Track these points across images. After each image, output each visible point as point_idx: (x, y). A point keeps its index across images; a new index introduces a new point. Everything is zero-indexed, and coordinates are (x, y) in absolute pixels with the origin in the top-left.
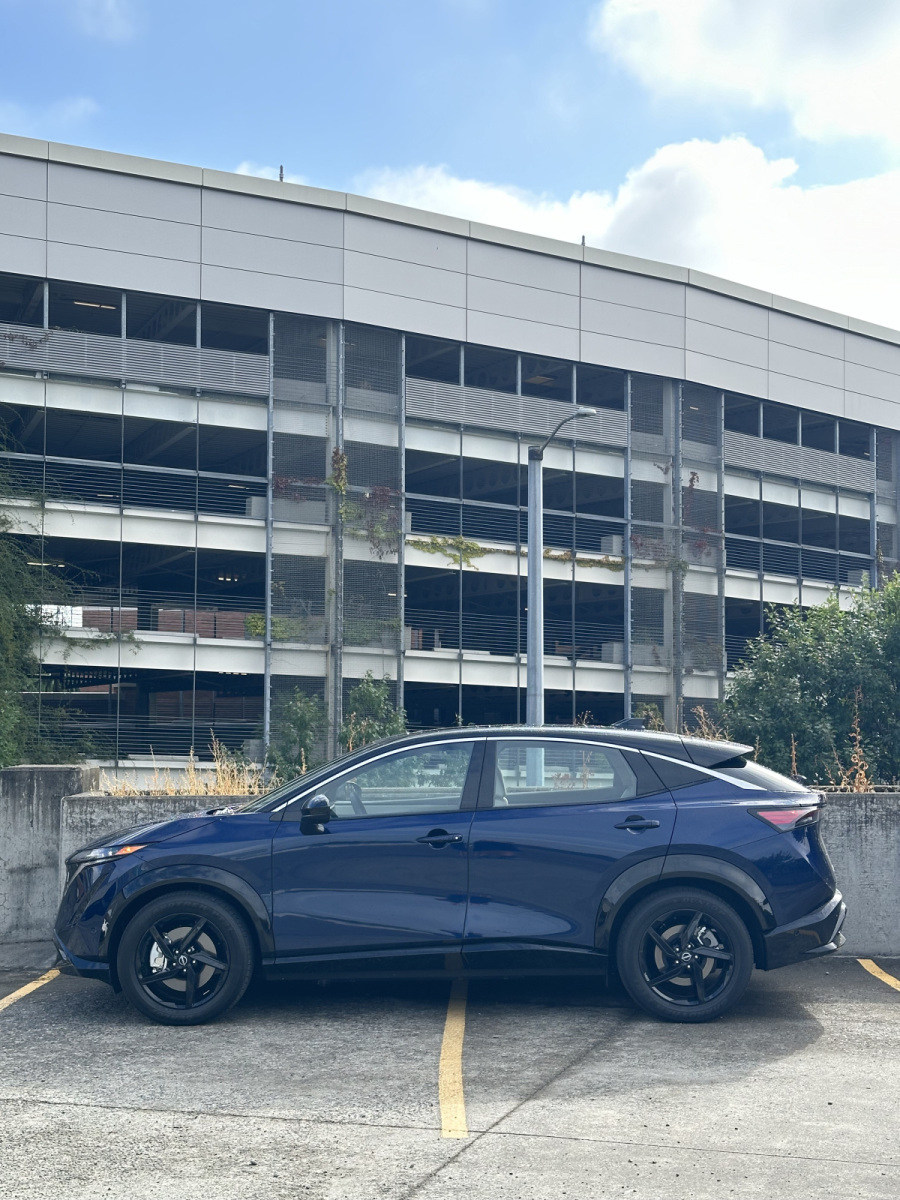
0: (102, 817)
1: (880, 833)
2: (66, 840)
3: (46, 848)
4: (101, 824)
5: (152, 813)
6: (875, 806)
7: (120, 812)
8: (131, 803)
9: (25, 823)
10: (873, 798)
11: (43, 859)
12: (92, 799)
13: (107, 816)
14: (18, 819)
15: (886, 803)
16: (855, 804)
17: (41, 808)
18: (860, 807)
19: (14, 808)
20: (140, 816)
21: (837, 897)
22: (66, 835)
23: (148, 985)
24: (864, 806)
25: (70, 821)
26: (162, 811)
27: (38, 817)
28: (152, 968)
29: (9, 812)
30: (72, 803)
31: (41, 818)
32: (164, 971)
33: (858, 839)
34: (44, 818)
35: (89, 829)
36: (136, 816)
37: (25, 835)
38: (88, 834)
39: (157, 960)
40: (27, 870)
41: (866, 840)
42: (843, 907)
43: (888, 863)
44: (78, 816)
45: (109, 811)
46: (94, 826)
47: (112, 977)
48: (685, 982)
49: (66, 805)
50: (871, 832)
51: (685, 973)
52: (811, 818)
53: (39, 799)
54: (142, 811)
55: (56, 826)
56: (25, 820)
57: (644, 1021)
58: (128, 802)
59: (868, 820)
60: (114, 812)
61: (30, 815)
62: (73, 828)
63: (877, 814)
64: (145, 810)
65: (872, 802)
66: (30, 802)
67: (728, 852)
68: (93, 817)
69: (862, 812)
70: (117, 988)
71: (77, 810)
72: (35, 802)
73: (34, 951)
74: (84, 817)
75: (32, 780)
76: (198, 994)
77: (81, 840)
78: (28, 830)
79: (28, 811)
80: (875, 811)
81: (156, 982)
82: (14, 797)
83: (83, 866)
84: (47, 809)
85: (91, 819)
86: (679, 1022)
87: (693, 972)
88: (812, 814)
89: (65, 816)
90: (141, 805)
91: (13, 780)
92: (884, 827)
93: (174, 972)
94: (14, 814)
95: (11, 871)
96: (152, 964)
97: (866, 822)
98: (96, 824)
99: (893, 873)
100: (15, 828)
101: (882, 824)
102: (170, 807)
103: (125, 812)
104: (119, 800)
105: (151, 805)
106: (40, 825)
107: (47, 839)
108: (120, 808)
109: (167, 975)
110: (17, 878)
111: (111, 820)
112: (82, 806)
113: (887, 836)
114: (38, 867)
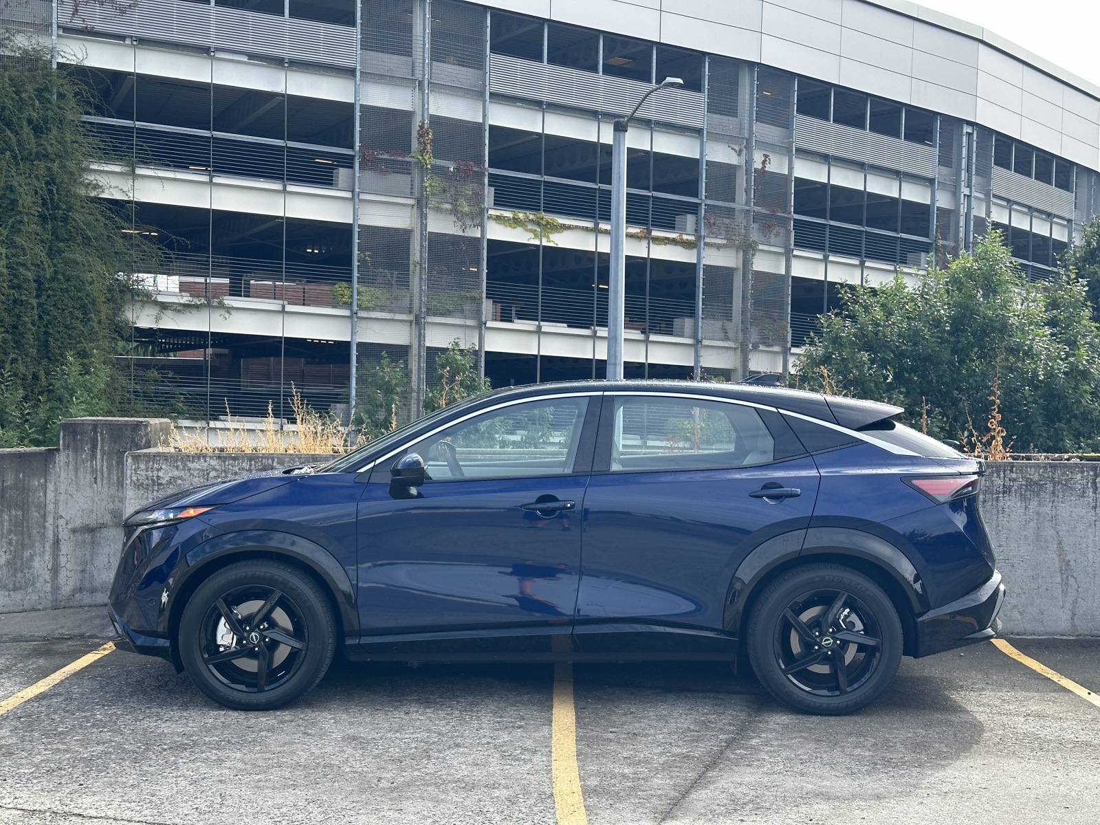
0: (170, 475)
1: (1019, 504)
2: (130, 499)
3: (111, 506)
4: (169, 483)
5: (225, 471)
6: (1014, 476)
7: (189, 469)
8: (202, 460)
9: (88, 480)
10: (1012, 467)
11: (108, 518)
12: (159, 455)
13: (176, 473)
14: (81, 475)
15: (1026, 471)
16: (993, 473)
17: (105, 463)
18: (998, 476)
19: (76, 463)
20: (213, 474)
21: (997, 577)
22: (130, 493)
23: (216, 666)
24: (1002, 475)
25: (134, 478)
26: (237, 469)
27: (102, 474)
28: (219, 646)
29: (71, 467)
30: (136, 458)
31: (105, 474)
32: (233, 649)
33: (995, 511)
34: (110, 472)
35: (156, 488)
36: (208, 474)
37: (88, 492)
38: (155, 493)
39: (225, 636)
40: (91, 530)
41: (1003, 512)
42: (1002, 587)
43: (1026, 536)
44: (143, 473)
45: (177, 467)
46: (161, 484)
47: (173, 655)
48: (823, 669)
49: (130, 460)
50: (1009, 503)
51: (826, 660)
52: (970, 489)
53: (103, 453)
54: (214, 469)
55: (121, 484)
56: (88, 476)
57: (777, 712)
58: (199, 458)
59: (1007, 491)
60: (184, 470)
61: (94, 471)
62: (138, 486)
63: (1016, 484)
64: (218, 467)
65: (1011, 471)
66: (93, 457)
67: (879, 525)
68: (161, 474)
69: (1000, 482)
70: (180, 668)
71: (142, 466)
72: (99, 457)
73: (98, 617)
74: (150, 474)
75: (96, 432)
76: (272, 675)
77: (147, 499)
78: (91, 487)
79: (92, 467)
80: (1014, 480)
81: (225, 663)
82: (76, 450)
83: (140, 529)
84: (112, 465)
85: (158, 476)
86: (816, 715)
87: (834, 658)
88: (972, 484)
89: (129, 472)
90: (213, 462)
91: (75, 433)
92: (1023, 498)
93: (245, 650)
94: (76, 469)
95: (74, 531)
96: (219, 642)
97: (1004, 493)
98: (164, 482)
99: (1031, 547)
100: (77, 484)
101: (1021, 494)
102: (246, 465)
103: (195, 469)
104: (189, 456)
105: (225, 462)
106: (105, 481)
107: (112, 497)
108: (190, 465)
109: (236, 654)
110: (80, 538)
111: (180, 478)
112: (148, 462)
113: (1026, 508)
114: (102, 526)
